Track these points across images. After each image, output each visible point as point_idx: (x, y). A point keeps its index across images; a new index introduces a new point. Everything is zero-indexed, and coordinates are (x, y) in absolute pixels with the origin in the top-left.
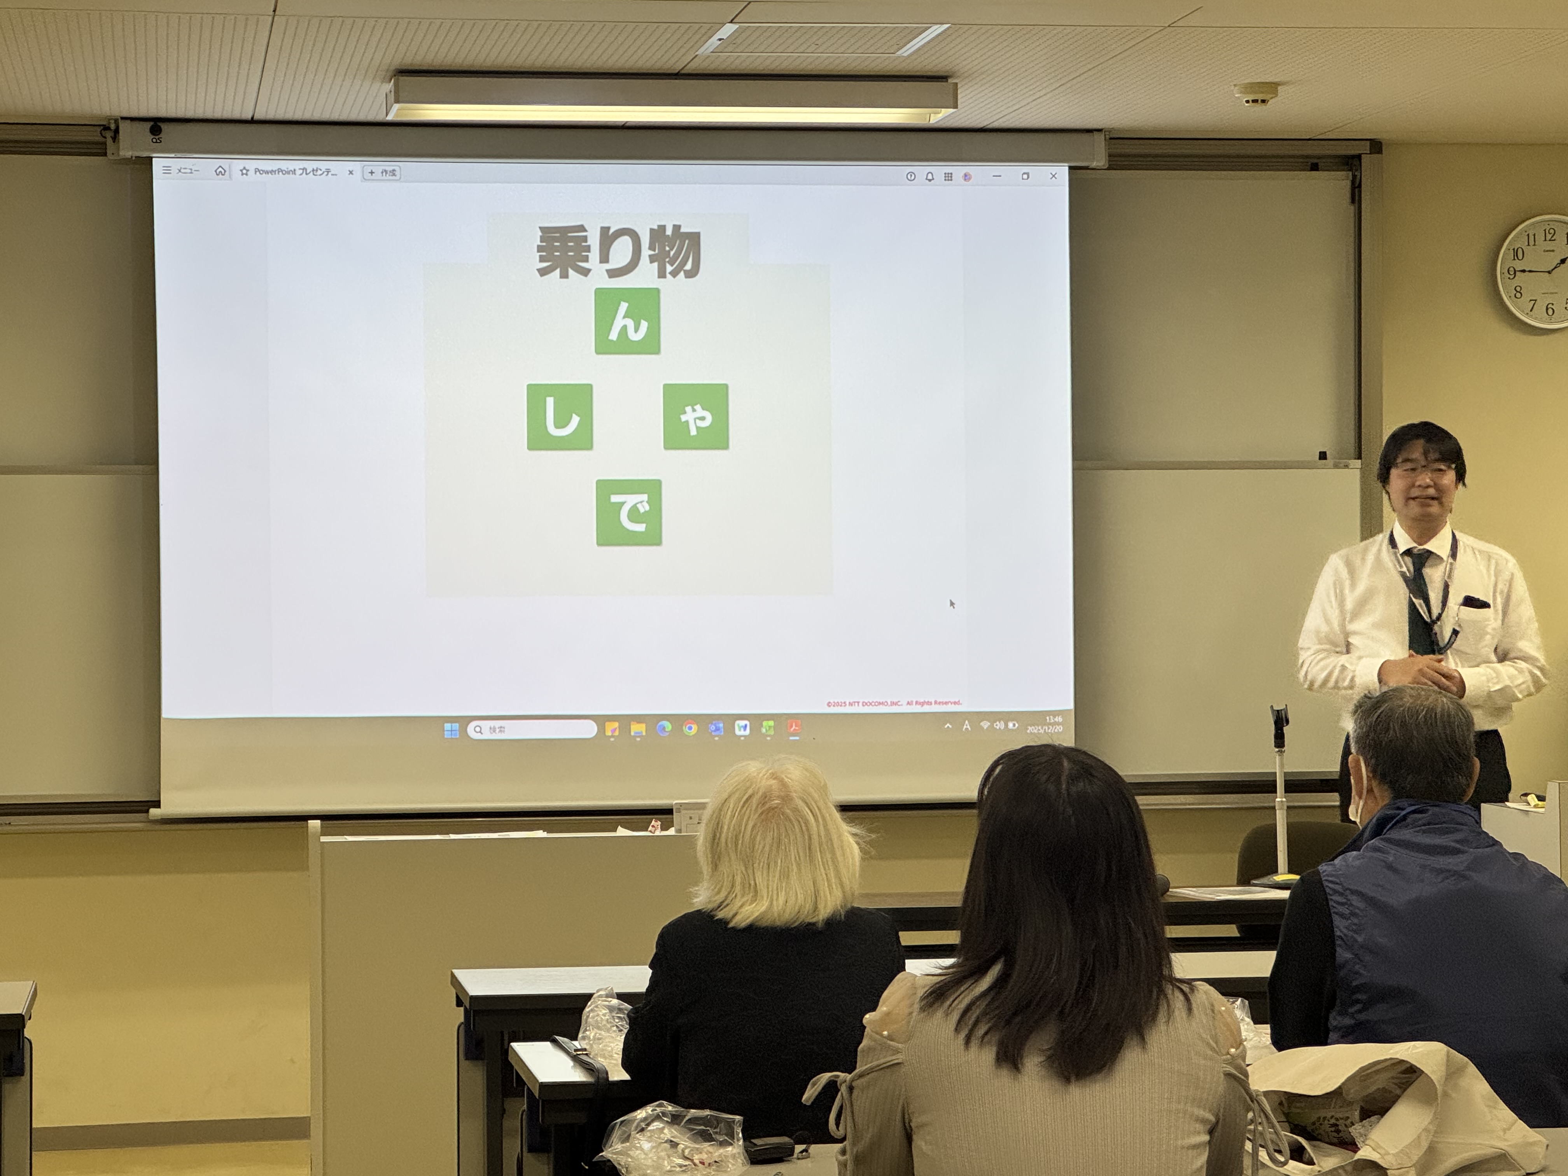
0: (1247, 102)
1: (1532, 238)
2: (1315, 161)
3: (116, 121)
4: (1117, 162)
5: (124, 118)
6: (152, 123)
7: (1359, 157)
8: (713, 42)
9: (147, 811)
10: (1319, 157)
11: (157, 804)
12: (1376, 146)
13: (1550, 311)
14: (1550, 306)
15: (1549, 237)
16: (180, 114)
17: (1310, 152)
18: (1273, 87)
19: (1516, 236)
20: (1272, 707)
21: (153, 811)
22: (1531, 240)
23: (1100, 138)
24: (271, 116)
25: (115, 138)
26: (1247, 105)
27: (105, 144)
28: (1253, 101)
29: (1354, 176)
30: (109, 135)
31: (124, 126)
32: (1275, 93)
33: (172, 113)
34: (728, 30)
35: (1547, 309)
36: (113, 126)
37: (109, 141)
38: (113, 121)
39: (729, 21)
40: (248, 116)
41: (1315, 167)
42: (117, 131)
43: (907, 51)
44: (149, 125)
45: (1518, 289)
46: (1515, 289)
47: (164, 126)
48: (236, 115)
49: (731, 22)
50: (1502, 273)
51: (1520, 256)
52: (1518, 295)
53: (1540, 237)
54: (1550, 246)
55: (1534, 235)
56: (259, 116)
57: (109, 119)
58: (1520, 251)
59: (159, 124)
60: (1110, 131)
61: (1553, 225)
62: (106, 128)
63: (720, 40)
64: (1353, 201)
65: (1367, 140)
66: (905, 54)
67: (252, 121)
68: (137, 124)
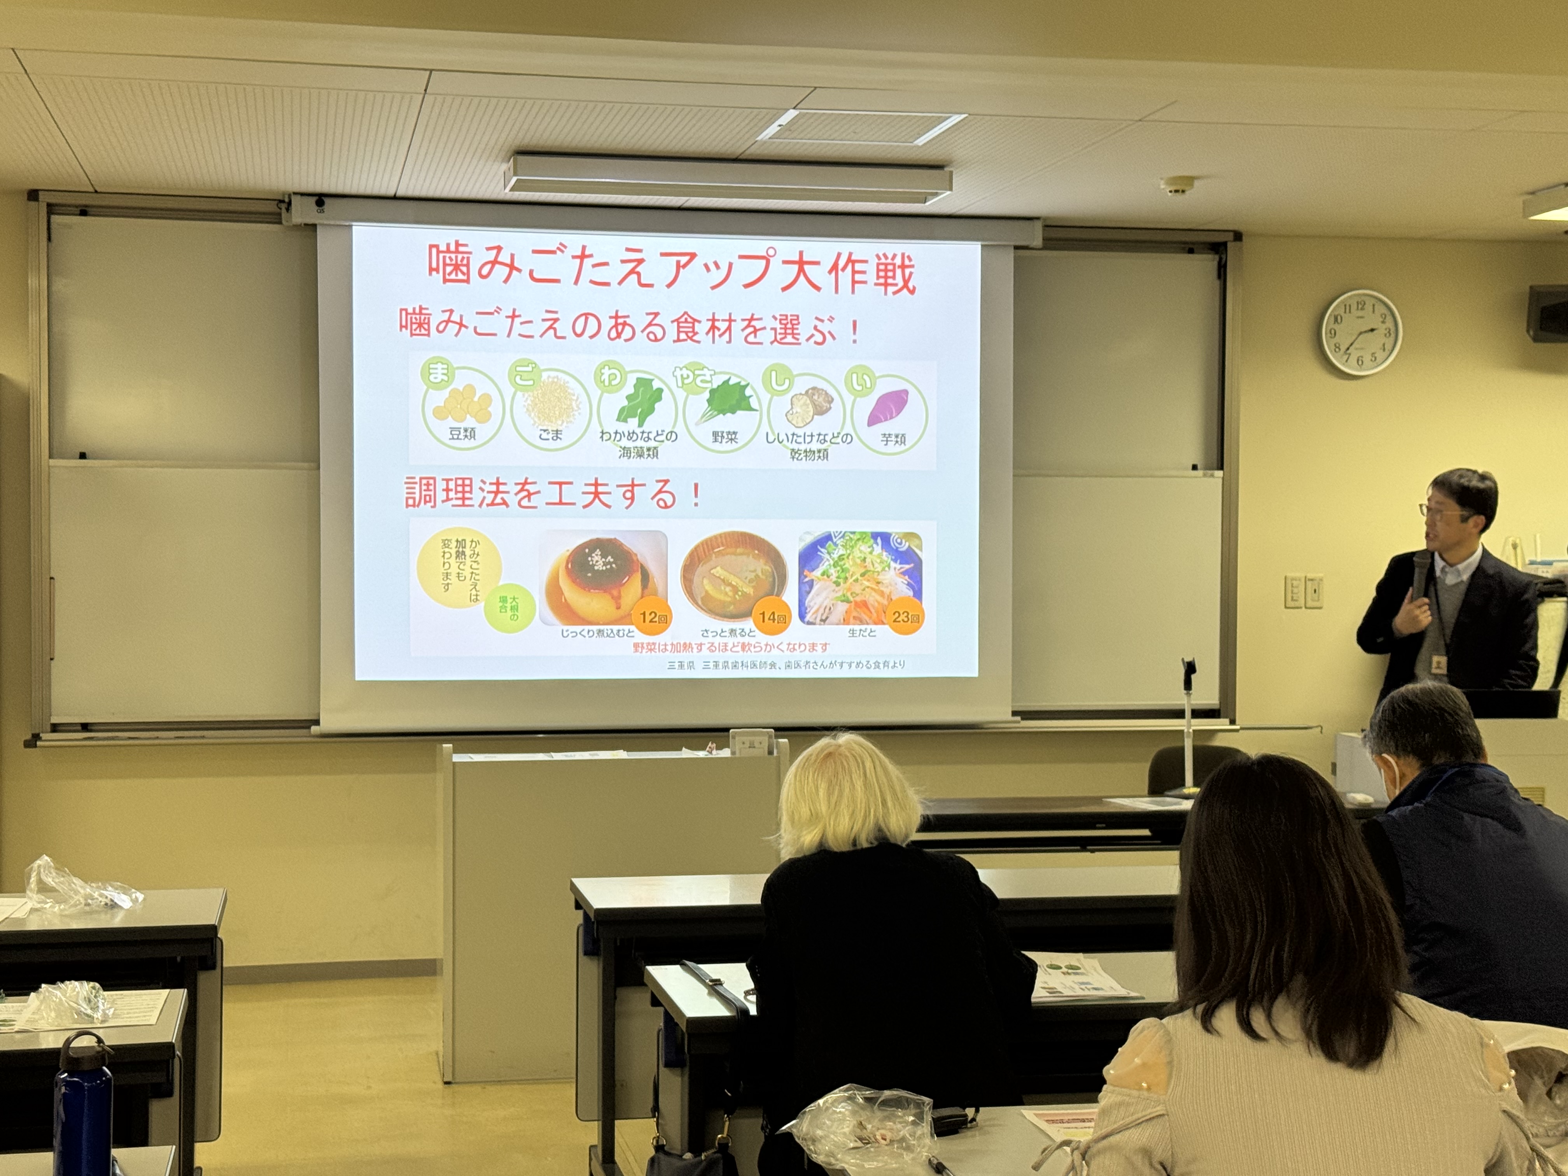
0: (1171, 192)
1: (1348, 308)
2: (1191, 246)
3: (290, 195)
4: (1050, 243)
5: (295, 193)
6: (316, 198)
7: (1224, 244)
8: (773, 129)
9: (309, 728)
10: (1193, 243)
11: (317, 722)
12: (1238, 236)
13: (1360, 363)
14: (1360, 358)
15: (1360, 306)
16: (340, 190)
17: (1187, 239)
18: (1190, 180)
19: (1337, 306)
20: (1183, 659)
21: (314, 729)
22: (1347, 308)
23: (1039, 225)
24: (410, 193)
25: (288, 209)
26: (1170, 194)
27: (280, 214)
28: (1177, 191)
29: (1221, 259)
30: (283, 206)
31: (295, 200)
32: (1192, 185)
33: (333, 190)
34: (792, 114)
35: (1358, 360)
36: (287, 200)
37: (284, 211)
38: (287, 196)
39: (793, 106)
40: (391, 193)
41: (1191, 251)
42: (290, 203)
43: (921, 141)
44: (315, 199)
45: (1337, 345)
46: (1335, 345)
47: (327, 201)
48: (383, 192)
49: (794, 108)
50: (1326, 334)
51: (1339, 320)
52: (1337, 350)
53: (1354, 307)
54: (1360, 313)
55: (1350, 306)
56: (400, 193)
57: (284, 194)
58: (1339, 318)
59: (323, 198)
60: (1045, 219)
61: (1363, 298)
62: (282, 201)
63: (780, 126)
64: (1219, 277)
65: (1231, 231)
66: (920, 144)
67: (395, 198)
68: (306, 198)
